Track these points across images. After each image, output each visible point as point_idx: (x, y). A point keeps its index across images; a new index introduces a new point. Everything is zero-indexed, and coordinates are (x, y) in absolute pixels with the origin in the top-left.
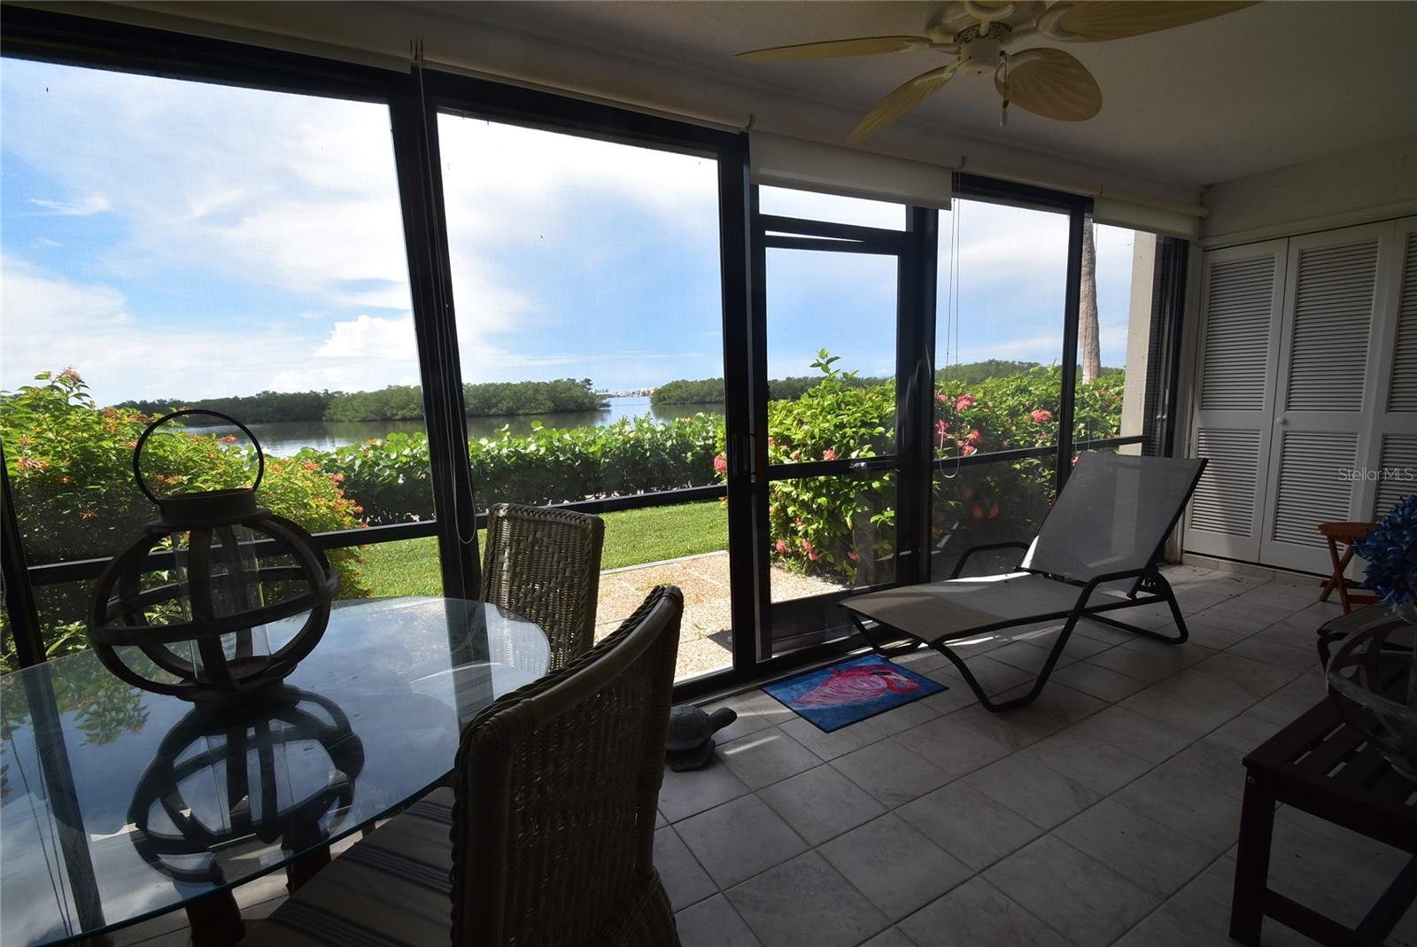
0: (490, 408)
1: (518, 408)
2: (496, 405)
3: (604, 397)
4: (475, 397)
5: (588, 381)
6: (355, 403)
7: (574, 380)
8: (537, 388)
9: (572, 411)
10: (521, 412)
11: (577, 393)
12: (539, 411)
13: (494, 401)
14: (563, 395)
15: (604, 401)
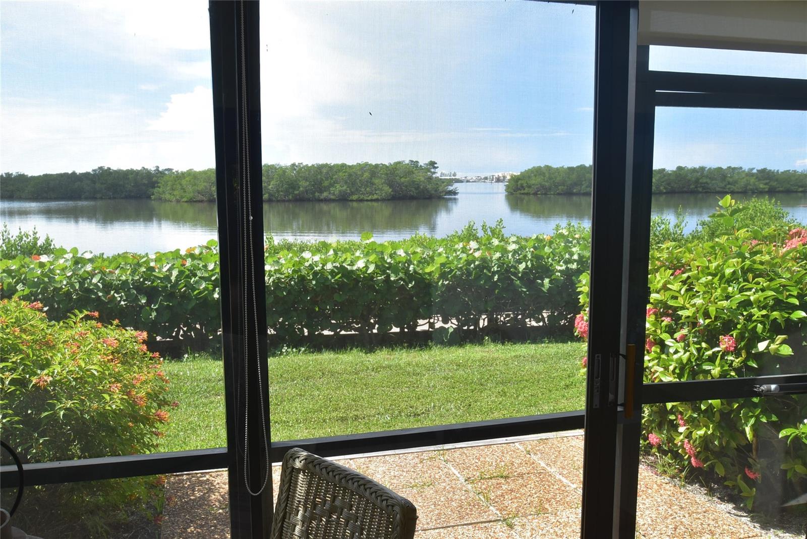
0: (321, 192)
1: (352, 193)
2: (327, 189)
3: (451, 182)
4: (306, 179)
5: (432, 164)
6: (184, 182)
7: (417, 162)
8: (374, 170)
9: (412, 198)
10: (355, 197)
11: (420, 177)
12: (375, 197)
13: (326, 183)
14: (403, 180)
15: (450, 188)
